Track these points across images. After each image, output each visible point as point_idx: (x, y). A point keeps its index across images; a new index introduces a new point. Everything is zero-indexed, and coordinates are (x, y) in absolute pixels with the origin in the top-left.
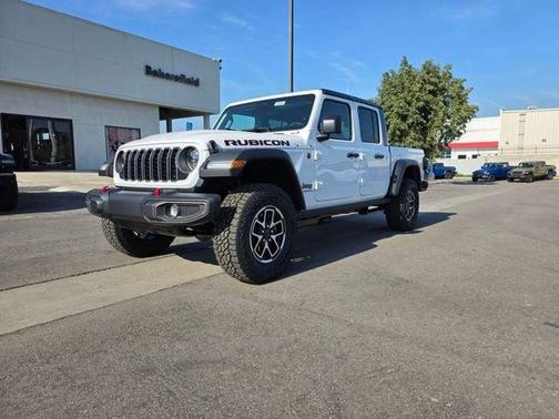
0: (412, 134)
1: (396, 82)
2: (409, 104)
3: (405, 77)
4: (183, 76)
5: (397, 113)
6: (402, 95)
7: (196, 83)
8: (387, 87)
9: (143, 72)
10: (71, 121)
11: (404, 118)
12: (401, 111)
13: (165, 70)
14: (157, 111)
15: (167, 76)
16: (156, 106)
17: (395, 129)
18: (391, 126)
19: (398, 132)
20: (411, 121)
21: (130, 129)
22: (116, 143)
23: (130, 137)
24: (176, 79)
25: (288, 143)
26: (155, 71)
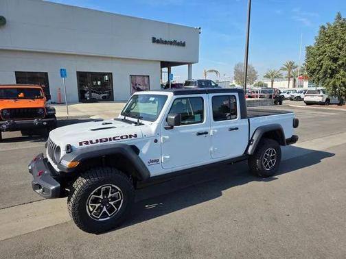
0: (342, 72)
1: (330, 32)
2: (340, 49)
3: (339, 28)
4: (175, 41)
5: (329, 56)
6: (334, 43)
7: (183, 45)
8: (322, 36)
9: (151, 41)
10: (111, 74)
11: (335, 60)
12: (332, 55)
13: (164, 39)
14: (159, 64)
15: (166, 43)
16: (158, 61)
17: (327, 68)
18: (324, 66)
19: (329, 71)
20: (340, 62)
21: (144, 76)
22: (136, 85)
23: (144, 81)
24: (171, 43)
25: (136, 136)
26: (158, 40)
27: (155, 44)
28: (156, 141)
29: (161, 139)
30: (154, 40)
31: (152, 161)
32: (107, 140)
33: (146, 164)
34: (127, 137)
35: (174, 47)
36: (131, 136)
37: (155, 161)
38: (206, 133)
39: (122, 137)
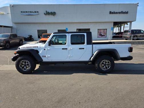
4: (122, 12)
7: (127, 13)
9: (109, 13)
13: (116, 11)
15: (117, 13)
16: (112, 22)
21: (104, 29)
22: (100, 33)
23: (104, 31)
24: (120, 13)
25: (38, 47)
26: (113, 12)
27: (111, 14)
28: (45, 49)
29: (46, 49)
30: (111, 13)
31: (43, 56)
32: (29, 47)
33: (41, 57)
34: (35, 47)
35: (122, 14)
36: (36, 47)
37: (44, 56)
38: (66, 49)
39: (33, 47)
